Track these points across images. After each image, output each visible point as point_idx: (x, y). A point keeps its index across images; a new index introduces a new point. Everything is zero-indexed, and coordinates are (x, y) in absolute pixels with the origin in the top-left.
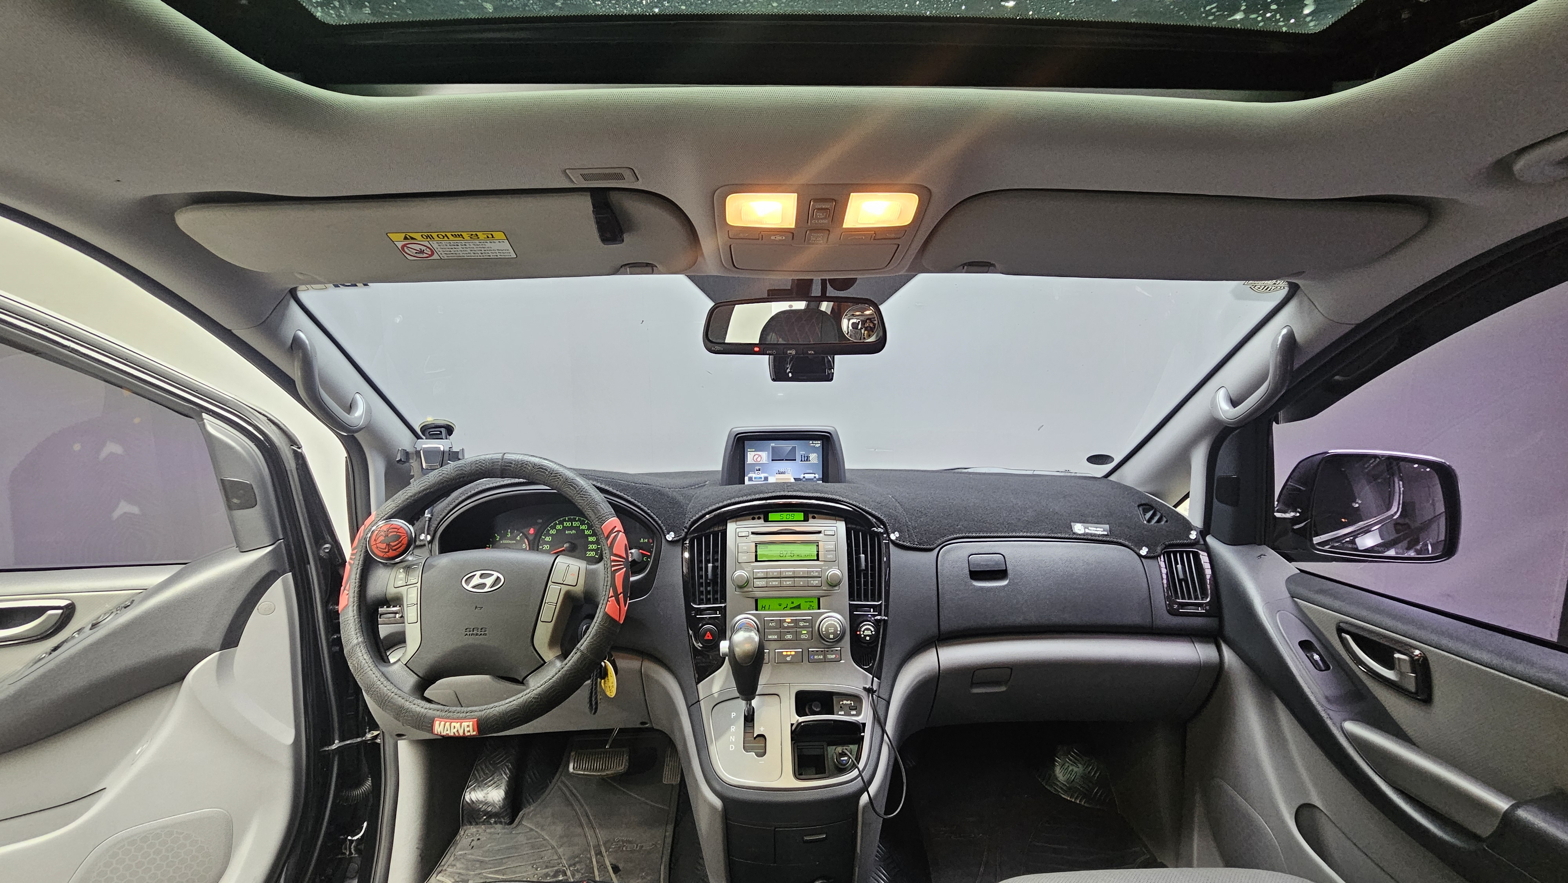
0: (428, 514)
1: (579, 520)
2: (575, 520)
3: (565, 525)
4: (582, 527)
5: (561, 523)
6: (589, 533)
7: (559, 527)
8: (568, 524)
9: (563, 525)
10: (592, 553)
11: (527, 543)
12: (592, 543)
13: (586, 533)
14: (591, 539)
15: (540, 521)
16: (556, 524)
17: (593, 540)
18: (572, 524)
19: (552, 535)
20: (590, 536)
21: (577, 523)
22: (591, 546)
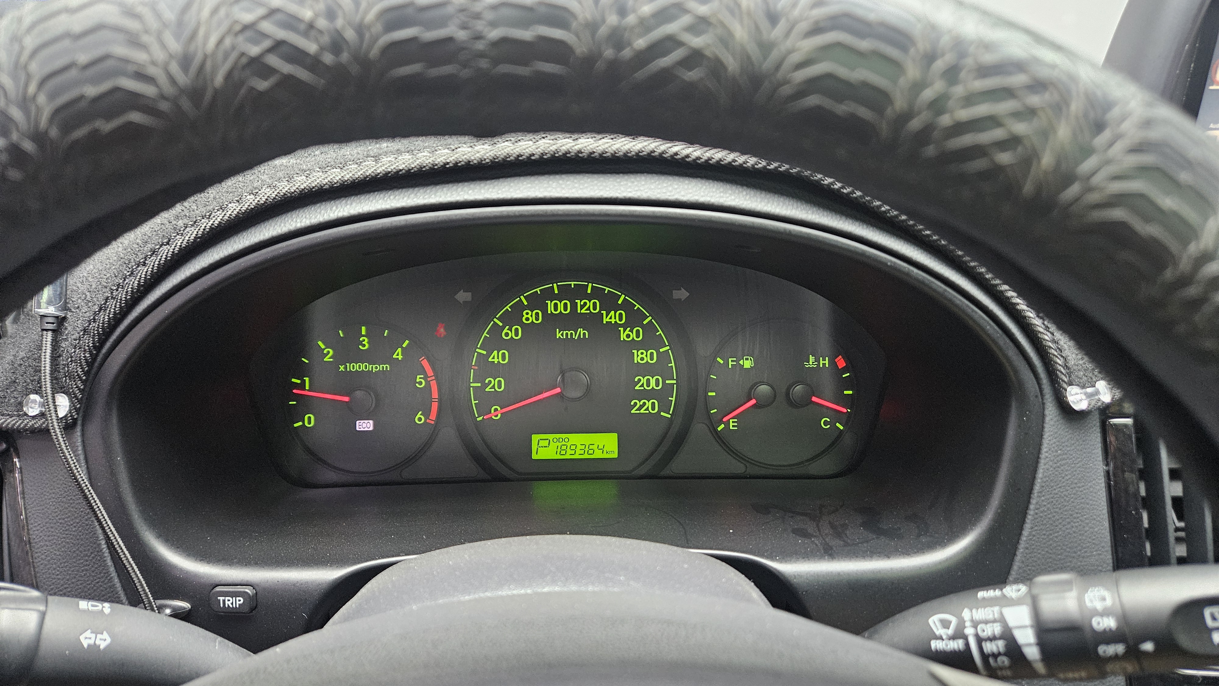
0: (49, 303)
1: (597, 294)
2: (581, 293)
3: (550, 308)
4: (611, 318)
5: (538, 303)
6: (633, 336)
7: (530, 316)
8: (561, 307)
9: (544, 309)
10: (649, 404)
11: (430, 372)
12: (647, 370)
13: (623, 337)
14: (640, 356)
15: (463, 296)
16: (519, 308)
17: (647, 359)
18: (574, 306)
19: (510, 345)
20: (638, 345)
21: (590, 304)
22: (644, 380)
